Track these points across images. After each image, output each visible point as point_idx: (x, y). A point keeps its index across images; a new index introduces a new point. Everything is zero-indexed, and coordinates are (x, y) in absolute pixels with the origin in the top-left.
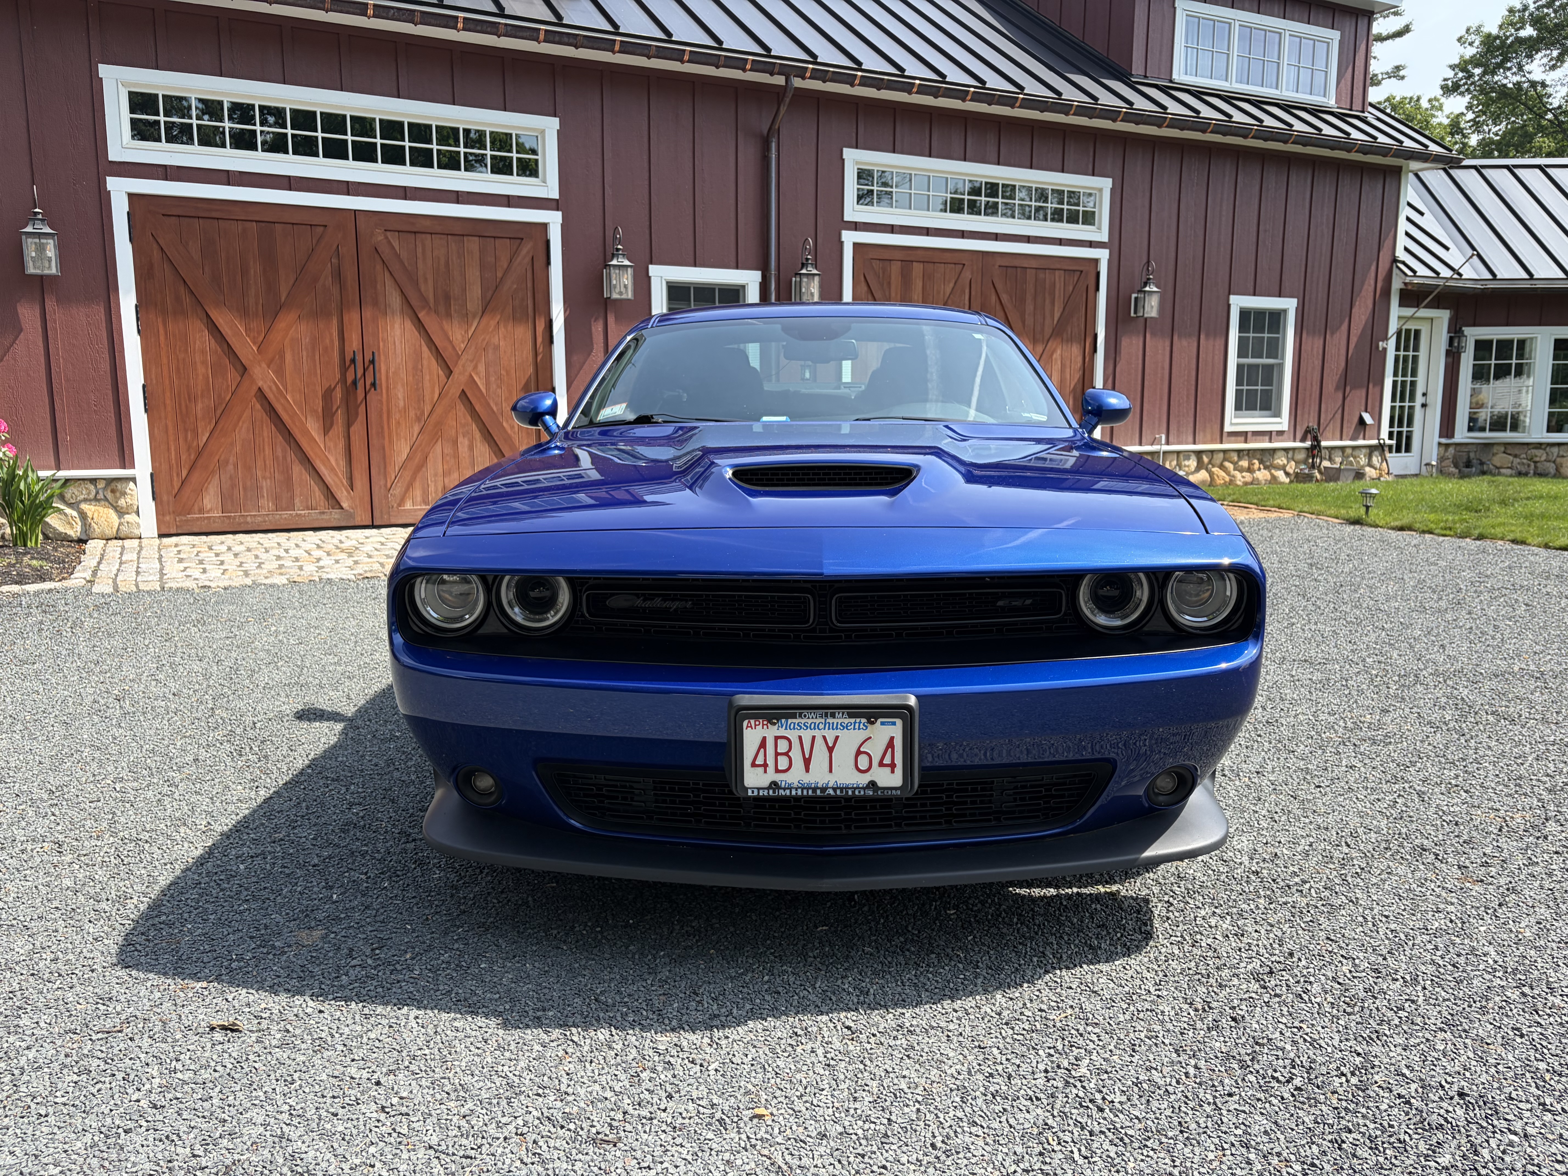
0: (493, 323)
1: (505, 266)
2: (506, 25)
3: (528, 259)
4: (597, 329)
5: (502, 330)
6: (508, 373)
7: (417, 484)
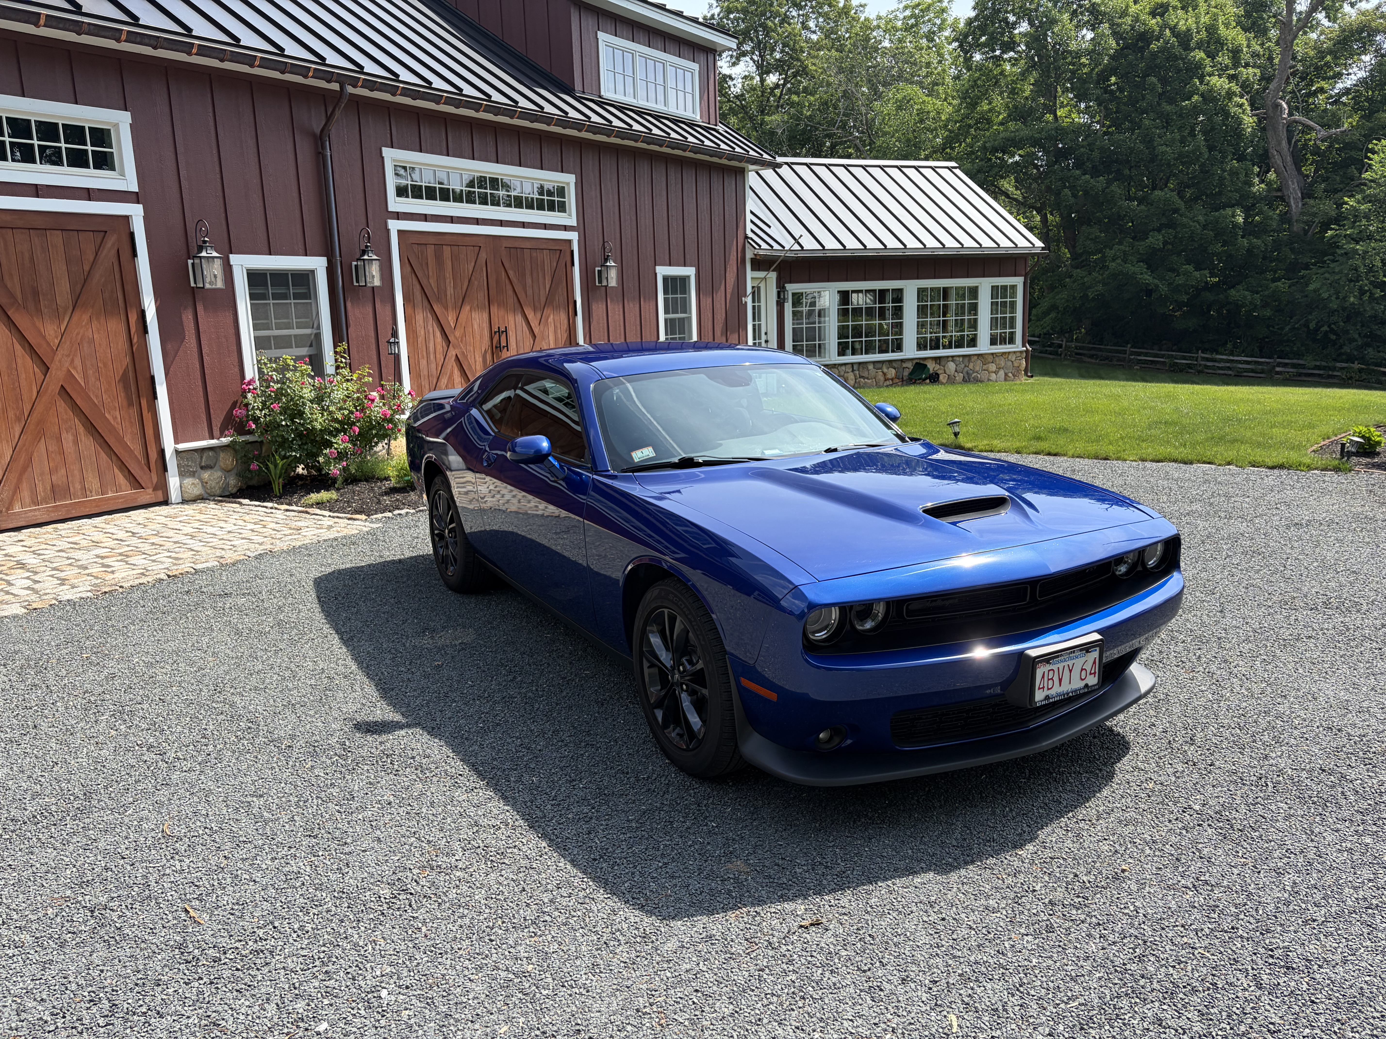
0: (86, 317)
1: (92, 258)
2: (89, 24)
3: (114, 252)
4: (188, 317)
5: (95, 323)
6: (105, 365)
7: (24, 485)
